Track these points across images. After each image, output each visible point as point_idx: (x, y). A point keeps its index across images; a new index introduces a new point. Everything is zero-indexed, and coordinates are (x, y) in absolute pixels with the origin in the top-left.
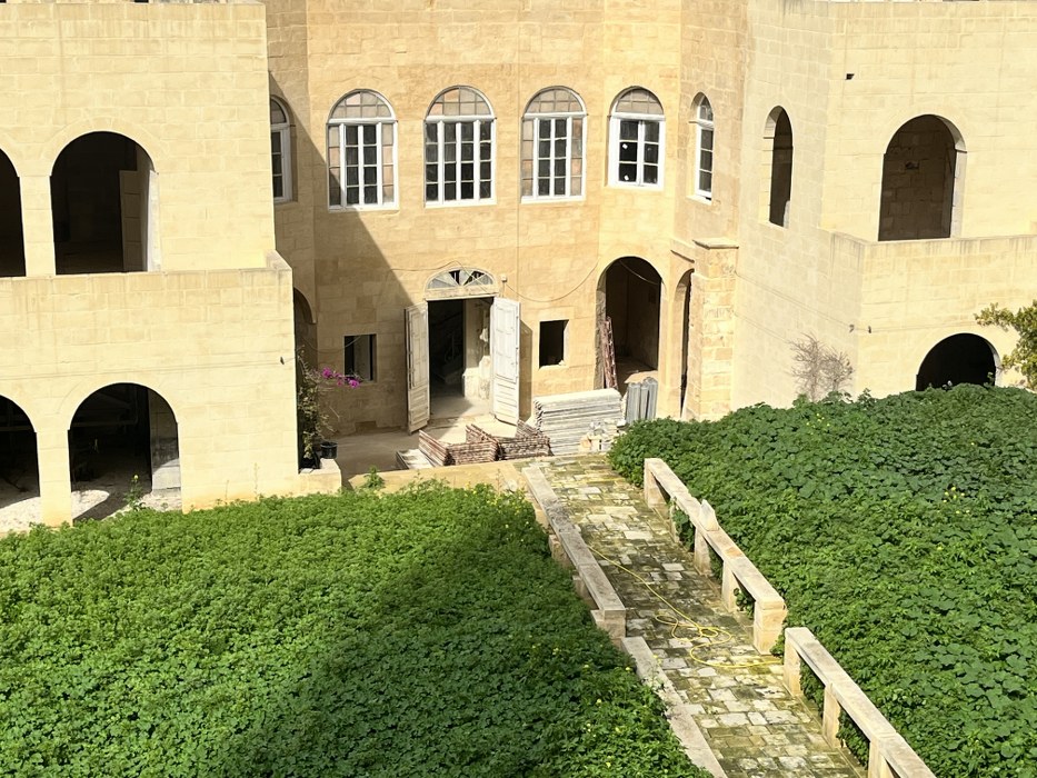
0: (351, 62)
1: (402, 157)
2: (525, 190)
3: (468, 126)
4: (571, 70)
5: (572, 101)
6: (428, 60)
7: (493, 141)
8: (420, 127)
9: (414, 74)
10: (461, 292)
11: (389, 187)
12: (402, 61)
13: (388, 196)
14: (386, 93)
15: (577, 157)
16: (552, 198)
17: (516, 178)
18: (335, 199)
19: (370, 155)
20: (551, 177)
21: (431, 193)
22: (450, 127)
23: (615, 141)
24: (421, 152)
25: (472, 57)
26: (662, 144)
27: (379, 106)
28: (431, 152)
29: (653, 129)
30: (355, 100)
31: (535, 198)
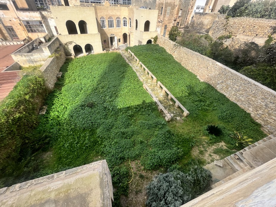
0: (101, 14)
1: (106, 23)
3: (111, 21)
4: (119, 15)
5: (120, 18)
6: (107, 14)
7: (114, 22)
8: (107, 21)
10: (112, 36)
11: (106, 26)
12: (105, 14)
14: (104, 17)
15: (120, 24)
16: (119, 28)
17: (116, 26)
18: (101, 28)
19: (104, 23)
20: (118, 26)
21: (109, 27)
22: (110, 21)
23: (123, 22)
24: (108, 23)
25: (111, 14)
26: (127, 23)
27: (104, 19)
29: (126, 21)
30: (102, 18)
31: (117, 28)
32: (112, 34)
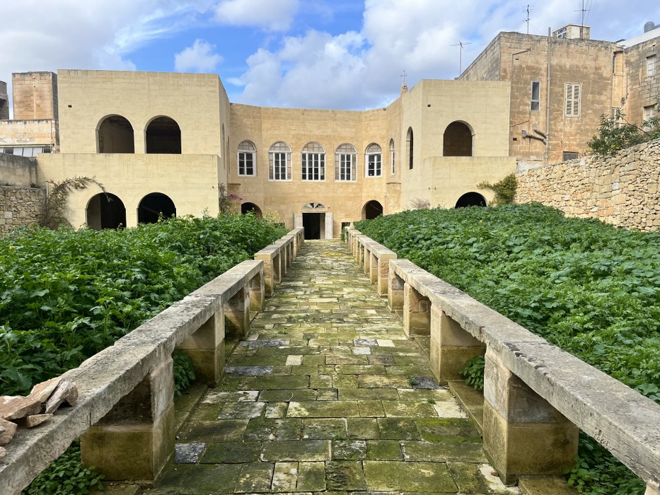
0: (276, 132)
1: (294, 164)
2: (337, 178)
3: (316, 156)
4: (351, 138)
5: (352, 149)
6: (302, 133)
7: (325, 161)
8: (300, 155)
9: (298, 137)
10: (314, 211)
11: (289, 174)
12: (293, 133)
13: (289, 177)
14: (288, 143)
15: (354, 168)
16: (345, 181)
17: (333, 173)
18: (271, 177)
19: (283, 163)
20: (346, 173)
21: (304, 177)
22: (310, 156)
23: (367, 162)
24: (301, 163)
25: (317, 132)
26: (382, 162)
27: (286, 147)
28: (304, 163)
29: (379, 158)
30: (278, 145)
31: (340, 181)
32: (312, 204)
